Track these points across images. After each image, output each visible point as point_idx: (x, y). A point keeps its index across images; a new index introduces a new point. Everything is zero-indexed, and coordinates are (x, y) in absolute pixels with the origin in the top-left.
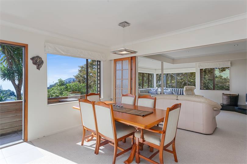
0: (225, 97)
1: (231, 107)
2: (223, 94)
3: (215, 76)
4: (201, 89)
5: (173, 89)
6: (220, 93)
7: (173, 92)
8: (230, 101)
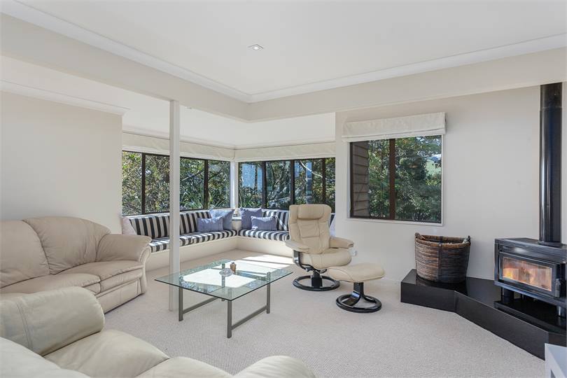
0: (423, 249)
1: (445, 293)
2: (417, 236)
3: (427, 175)
4: (352, 215)
5: (280, 213)
6: (407, 230)
7: (281, 222)
8: (440, 266)
